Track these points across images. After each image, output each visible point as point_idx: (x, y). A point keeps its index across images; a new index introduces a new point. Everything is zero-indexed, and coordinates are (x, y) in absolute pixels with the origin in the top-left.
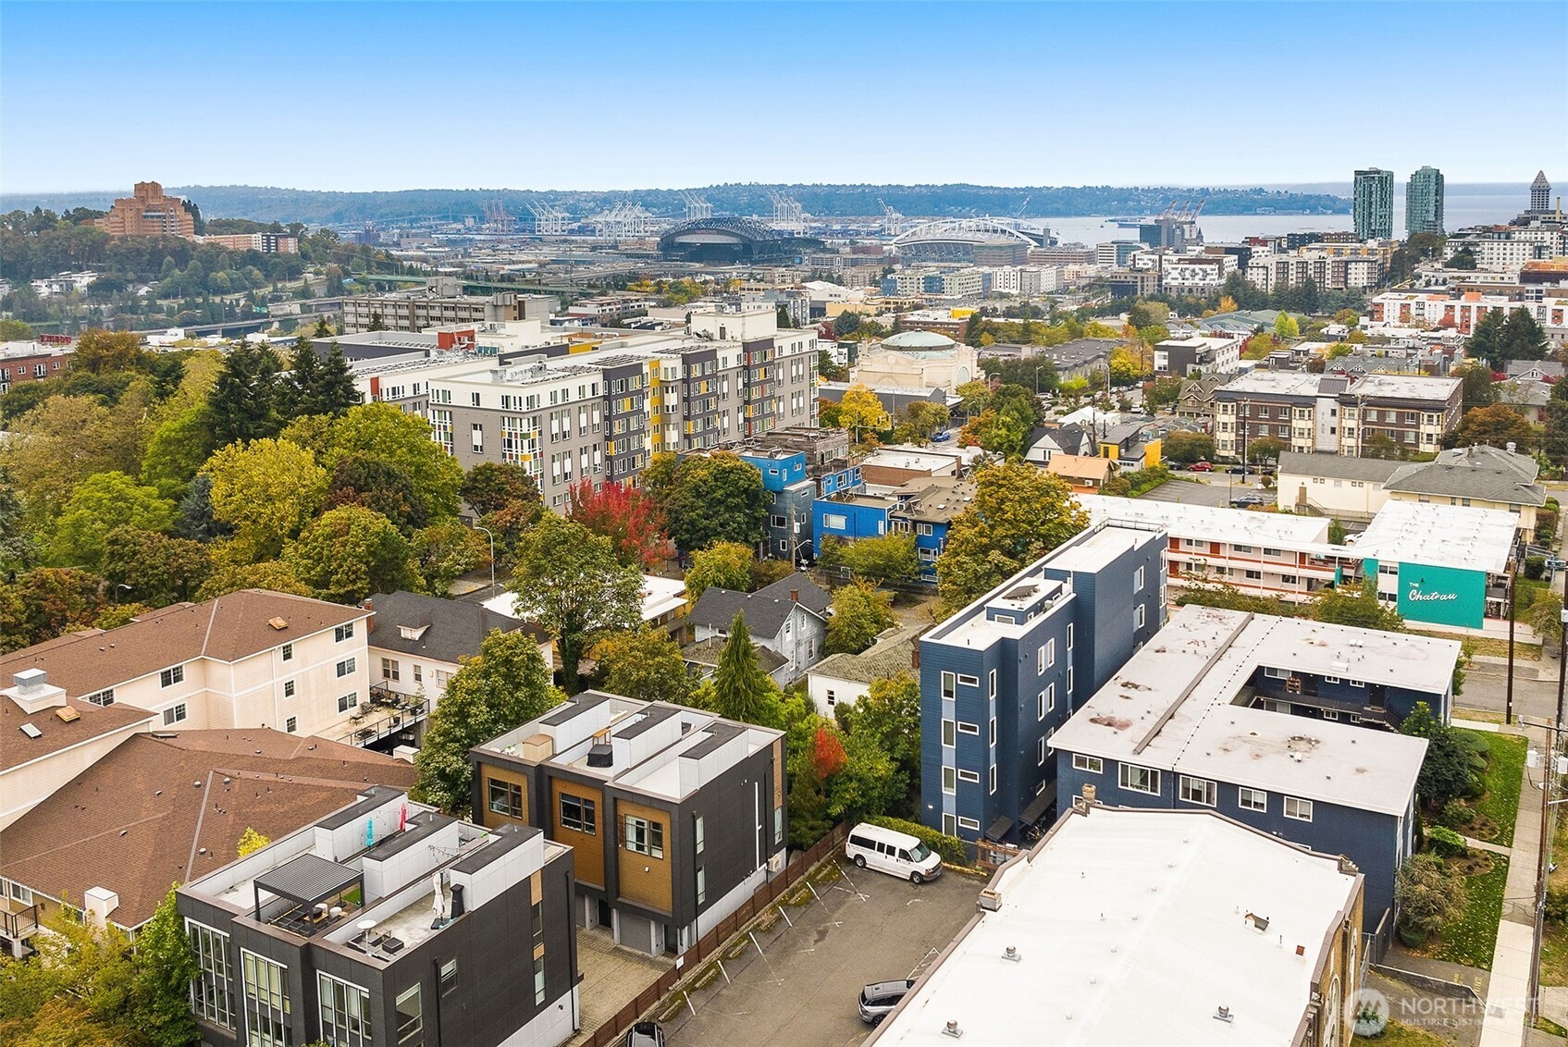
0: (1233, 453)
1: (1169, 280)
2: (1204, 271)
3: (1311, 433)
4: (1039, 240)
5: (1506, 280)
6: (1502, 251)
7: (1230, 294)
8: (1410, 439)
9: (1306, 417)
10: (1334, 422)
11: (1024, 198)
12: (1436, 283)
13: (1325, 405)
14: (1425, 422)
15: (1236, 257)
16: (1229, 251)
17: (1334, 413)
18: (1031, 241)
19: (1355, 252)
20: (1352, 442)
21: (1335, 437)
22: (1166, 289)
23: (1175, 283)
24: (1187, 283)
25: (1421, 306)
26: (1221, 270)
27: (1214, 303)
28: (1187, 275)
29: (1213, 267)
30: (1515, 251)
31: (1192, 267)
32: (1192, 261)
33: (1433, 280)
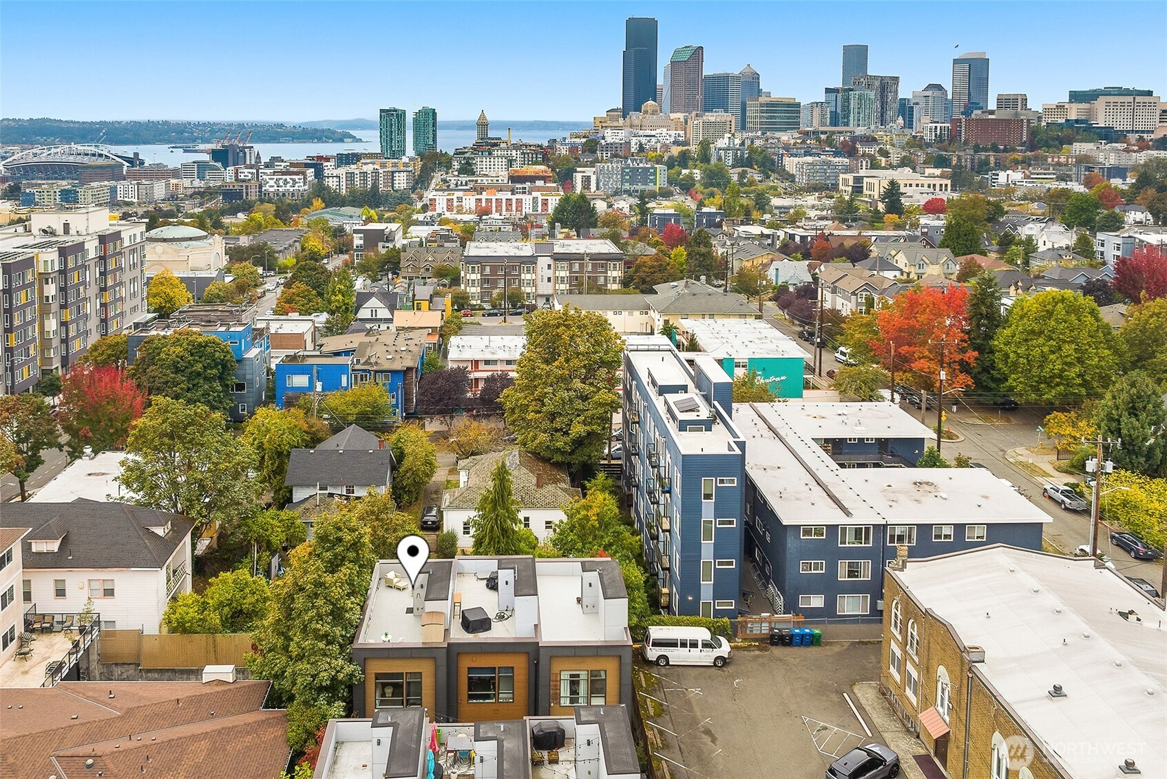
0: (479, 302)
1: (267, 187)
2: (294, 180)
3: (533, 283)
4: (131, 161)
5: (500, 182)
6: (488, 163)
7: (319, 196)
8: (601, 281)
9: (531, 272)
10: (550, 273)
11: (99, 130)
12: (461, 185)
13: (543, 262)
14: (612, 269)
15: (313, 170)
16: (308, 166)
17: (549, 266)
18: (125, 163)
19: (395, 165)
20: (563, 287)
21: (551, 284)
22: (265, 194)
23: (272, 189)
24: (281, 189)
25: (460, 199)
26: (305, 179)
27: (308, 203)
28: (281, 184)
29: (300, 177)
30: (496, 163)
31: (284, 177)
32: (284, 173)
33: (459, 183)
